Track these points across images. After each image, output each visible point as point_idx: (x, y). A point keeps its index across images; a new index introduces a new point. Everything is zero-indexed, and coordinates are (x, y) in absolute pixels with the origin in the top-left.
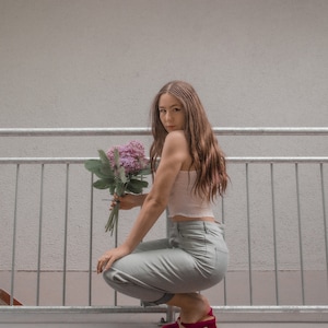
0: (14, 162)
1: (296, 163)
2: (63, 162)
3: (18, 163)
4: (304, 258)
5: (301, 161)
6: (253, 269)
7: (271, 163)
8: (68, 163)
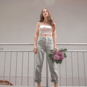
0: (10, 51)
1: (77, 52)
2: (22, 51)
3: (11, 52)
4: (79, 74)
5: (78, 52)
6: (67, 77)
7: (71, 52)
8: (23, 52)
